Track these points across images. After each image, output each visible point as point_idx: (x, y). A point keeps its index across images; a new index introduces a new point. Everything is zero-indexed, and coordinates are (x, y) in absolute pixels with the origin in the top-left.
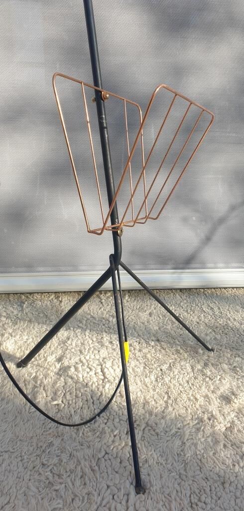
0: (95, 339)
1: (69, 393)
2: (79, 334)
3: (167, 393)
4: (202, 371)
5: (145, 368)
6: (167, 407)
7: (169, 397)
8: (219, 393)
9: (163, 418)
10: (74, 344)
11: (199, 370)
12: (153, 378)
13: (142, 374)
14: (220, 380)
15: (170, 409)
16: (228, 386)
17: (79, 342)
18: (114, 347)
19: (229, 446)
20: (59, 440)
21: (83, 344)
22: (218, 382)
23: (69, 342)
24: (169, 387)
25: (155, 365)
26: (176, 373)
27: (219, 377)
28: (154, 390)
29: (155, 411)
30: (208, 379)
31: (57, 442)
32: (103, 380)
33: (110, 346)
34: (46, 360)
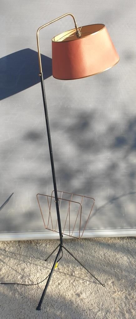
0: (35, 268)
1: (26, 293)
2: (29, 265)
3: (59, 293)
4: (72, 283)
5: (52, 282)
6: (58, 298)
7: (59, 294)
8: (76, 292)
9: (56, 302)
10: (27, 271)
11: (71, 283)
12: (55, 286)
13: (51, 285)
14: (78, 287)
15: (59, 299)
16: (80, 290)
17: (29, 270)
18: (42, 272)
19: (75, 312)
20: (24, 311)
21: (30, 271)
22: (77, 288)
23: (25, 269)
24: (60, 290)
25: (56, 281)
26: (63, 284)
27: (78, 286)
28: (55, 291)
29: (54, 300)
30: (74, 287)
31: (23, 311)
32: (38, 287)
33: (40, 272)
34: (17, 278)
